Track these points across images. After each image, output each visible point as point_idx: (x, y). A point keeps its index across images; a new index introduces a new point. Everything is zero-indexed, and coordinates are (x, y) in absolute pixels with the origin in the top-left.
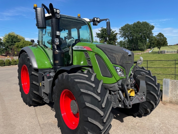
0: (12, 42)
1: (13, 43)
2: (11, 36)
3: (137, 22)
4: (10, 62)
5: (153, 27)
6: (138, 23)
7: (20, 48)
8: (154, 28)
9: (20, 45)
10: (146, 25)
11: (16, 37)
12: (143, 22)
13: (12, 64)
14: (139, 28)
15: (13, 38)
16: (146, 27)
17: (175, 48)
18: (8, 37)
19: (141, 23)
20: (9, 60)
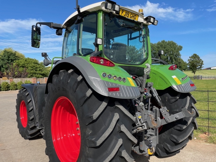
0: (8, 60)
1: (10, 61)
2: (8, 53)
3: (162, 41)
4: (8, 85)
5: (180, 48)
6: (164, 43)
7: (21, 67)
8: (182, 48)
9: (21, 64)
10: (172, 44)
11: (14, 54)
12: (169, 41)
13: (10, 88)
14: (165, 48)
15: (10, 55)
16: (173, 47)
17: (207, 73)
18: (4, 54)
19: (166, 42)
20: (7, 83)
